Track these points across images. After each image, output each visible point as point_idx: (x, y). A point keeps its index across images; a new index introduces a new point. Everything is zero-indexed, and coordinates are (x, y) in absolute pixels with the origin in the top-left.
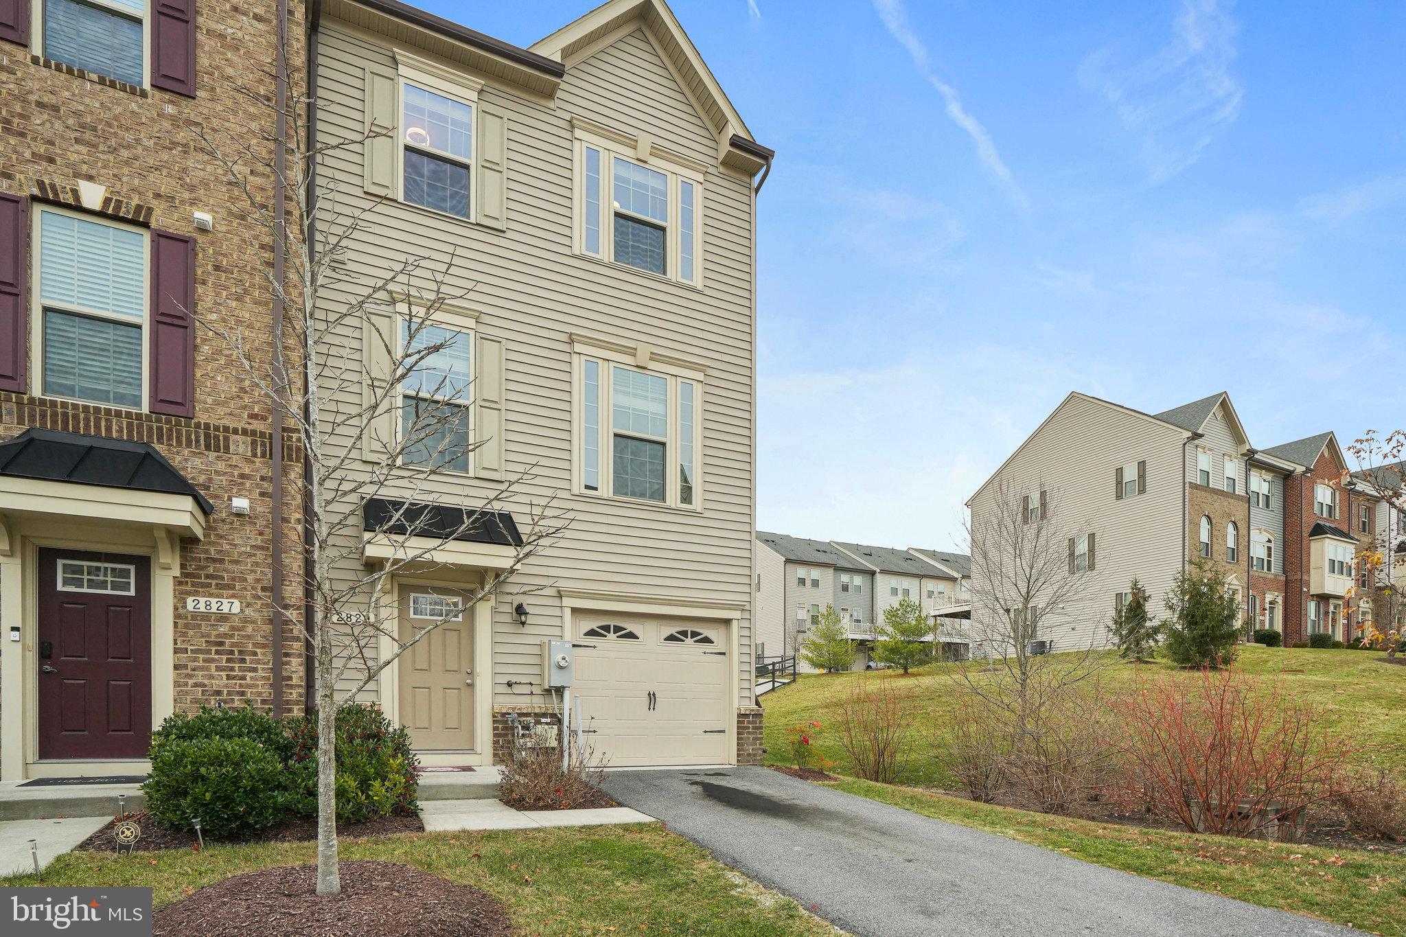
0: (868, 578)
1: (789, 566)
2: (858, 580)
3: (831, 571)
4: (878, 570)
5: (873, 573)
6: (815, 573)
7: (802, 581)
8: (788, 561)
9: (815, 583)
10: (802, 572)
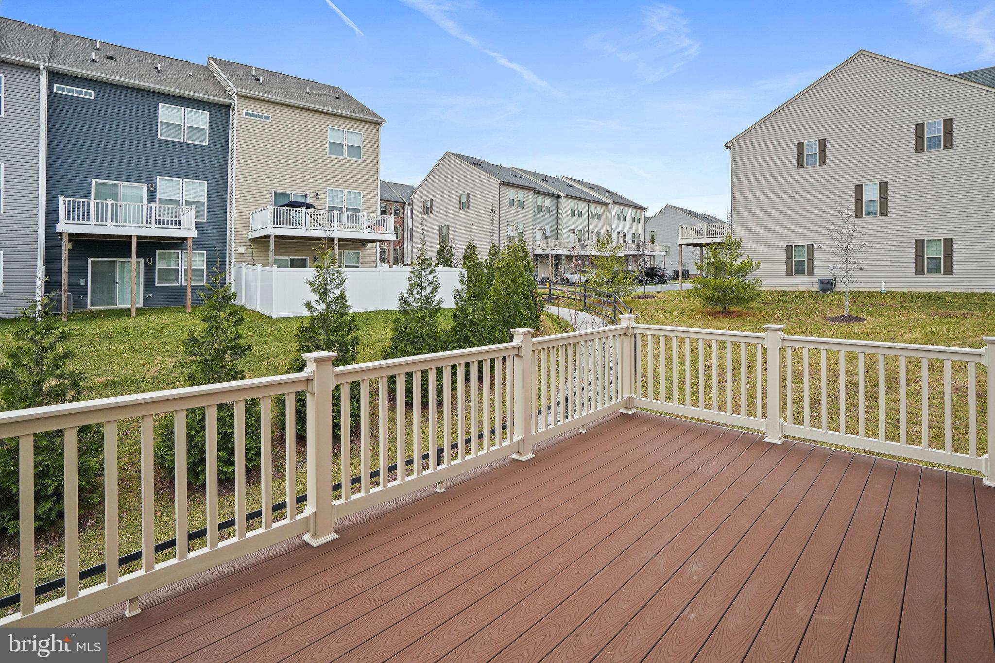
0: (554, 200)
1: (503, 187)
2: (548, 202)
3: (531, 193)
4: (563, 195)
5: (558, 197)
6: (521, 195)
7: (512, 202)
8: (503, 184)
9: (522, 204)
10: (512, 193)
